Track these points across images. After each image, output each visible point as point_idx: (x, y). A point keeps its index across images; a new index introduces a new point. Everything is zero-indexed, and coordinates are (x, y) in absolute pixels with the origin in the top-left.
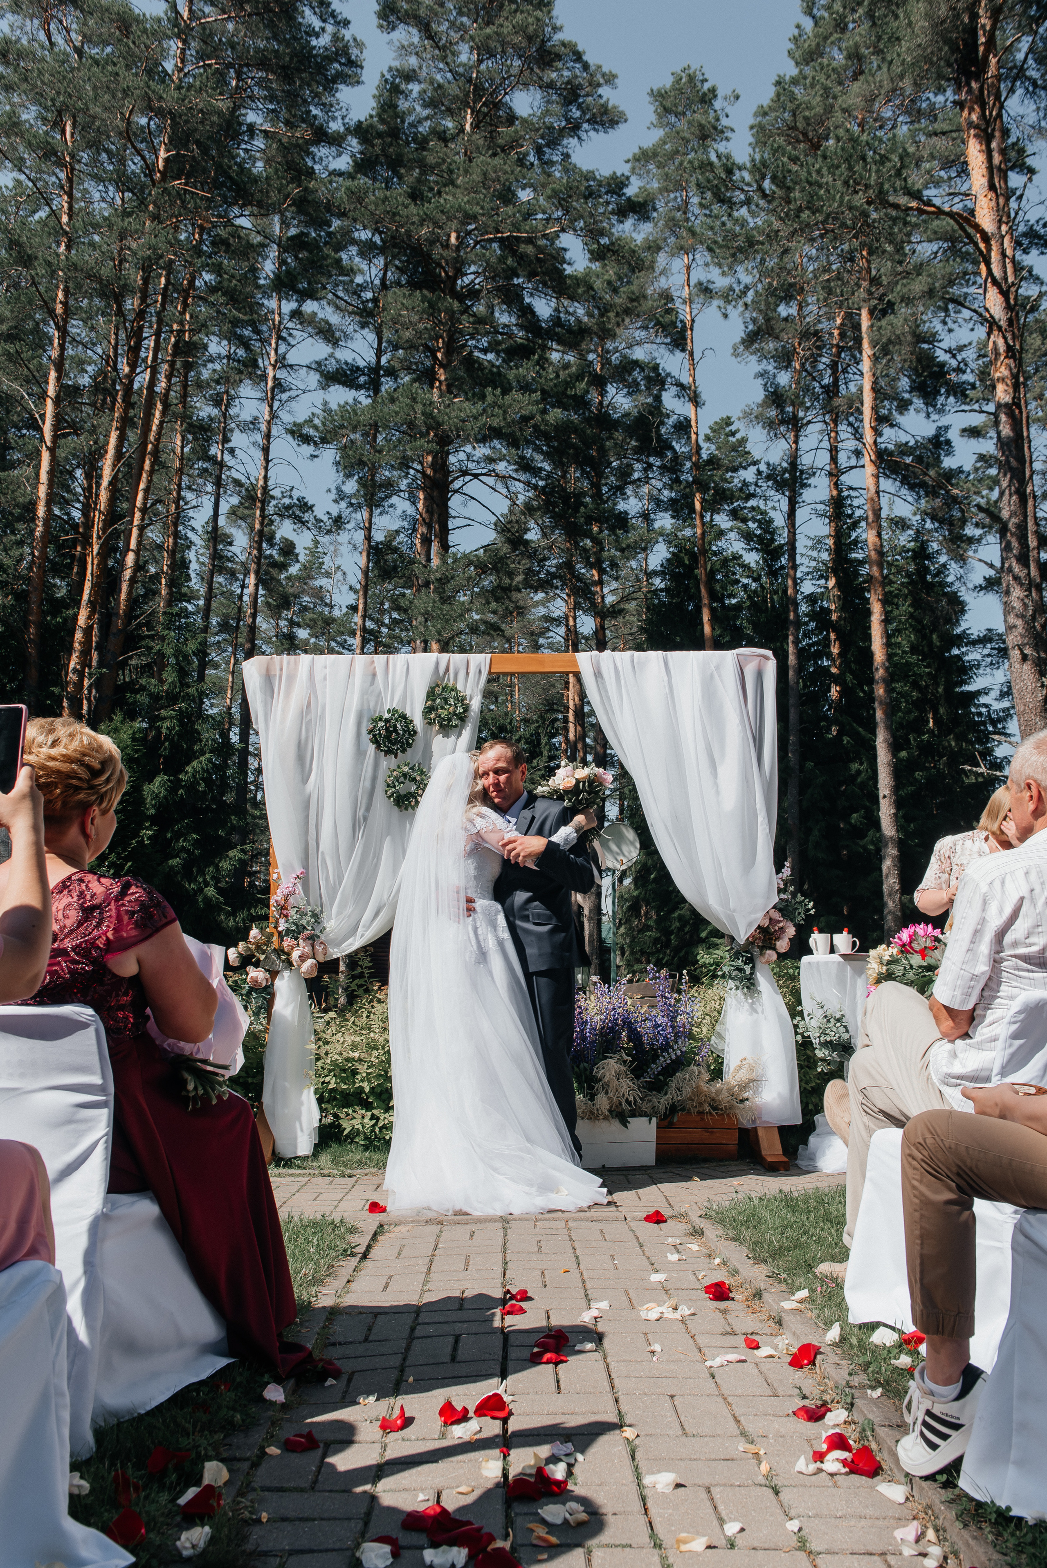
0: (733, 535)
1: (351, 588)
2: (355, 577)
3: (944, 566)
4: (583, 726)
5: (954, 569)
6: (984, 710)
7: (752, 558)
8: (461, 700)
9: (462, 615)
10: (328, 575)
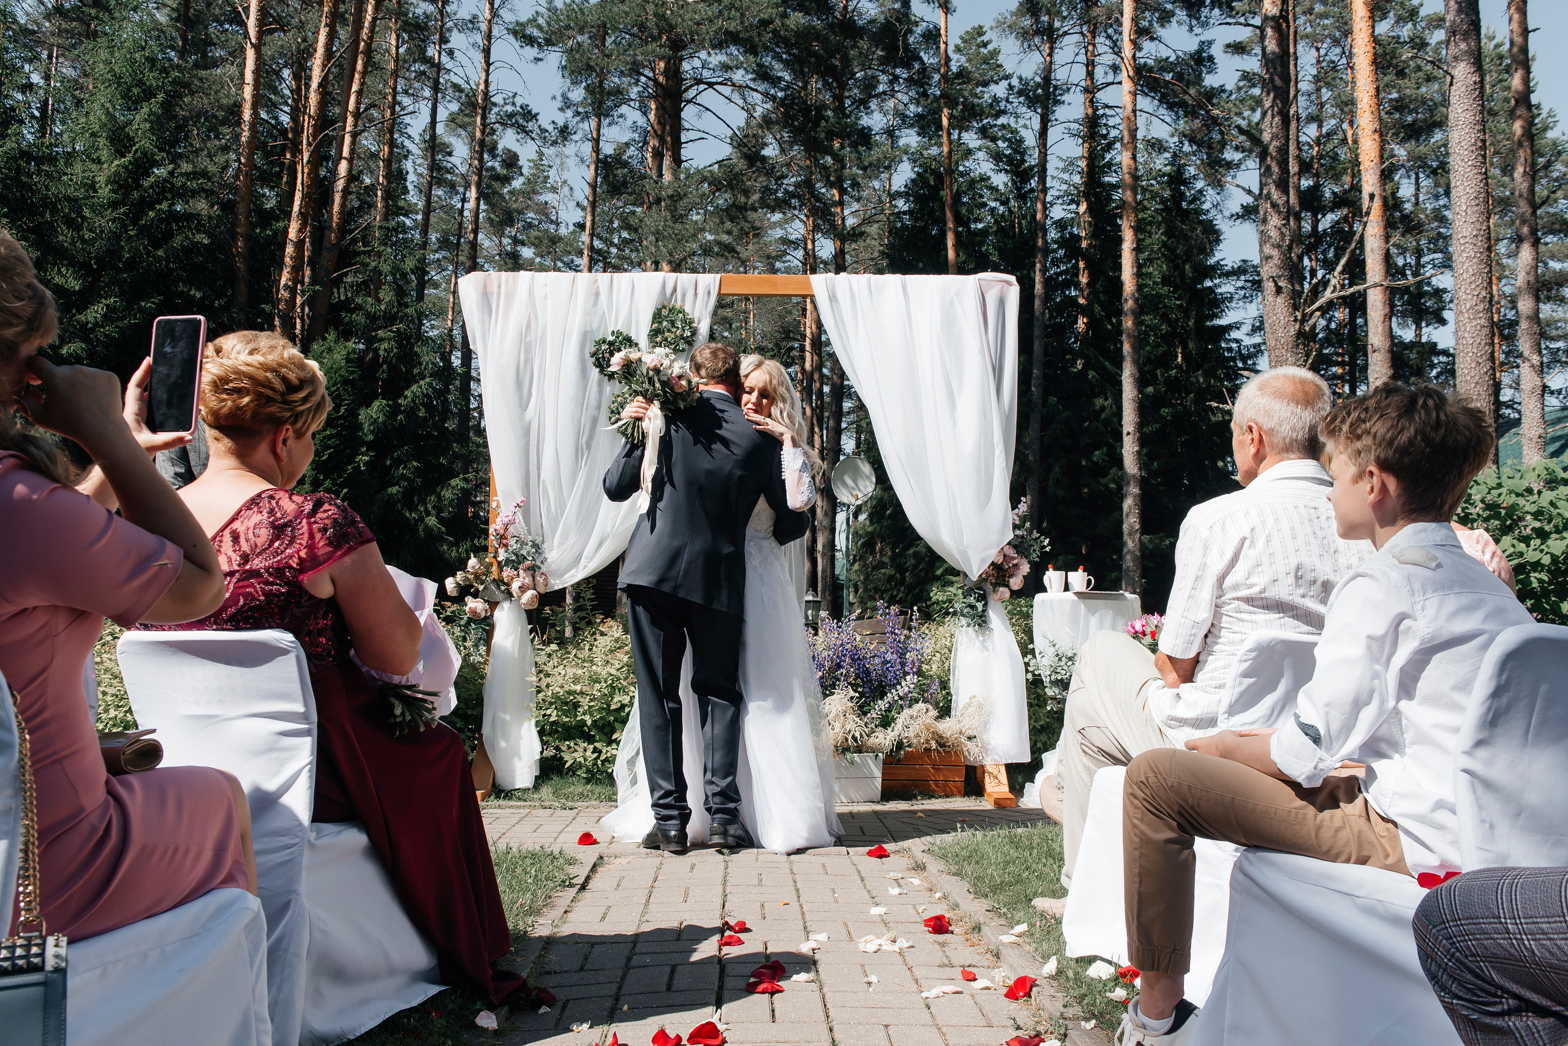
0: (981, 155)
1: (578, 204)
2: (582, 193)
3: (1201, 192)
4: (819, 355)
5: (1211, 194)
6: (1234, 345)
7: (1000, 180)
8: (688, 323)
9: (694, 235)
10: (554, 190)
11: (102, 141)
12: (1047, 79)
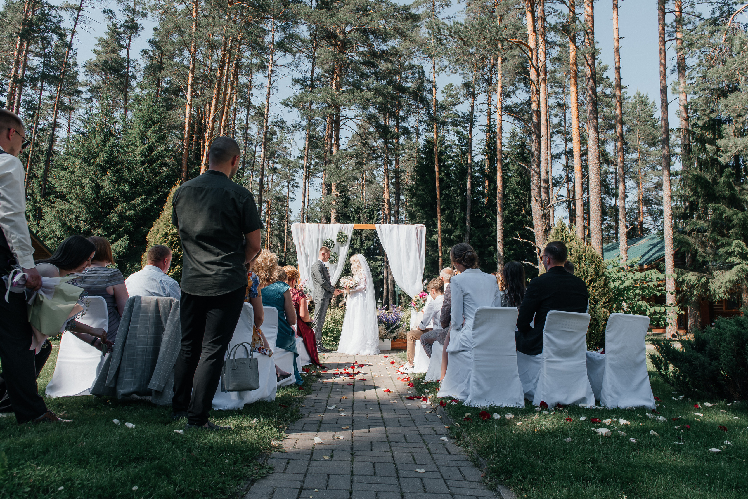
8: (346, 236)
10: (289, 142)
11: (138, 139)
12: (472, 112)
